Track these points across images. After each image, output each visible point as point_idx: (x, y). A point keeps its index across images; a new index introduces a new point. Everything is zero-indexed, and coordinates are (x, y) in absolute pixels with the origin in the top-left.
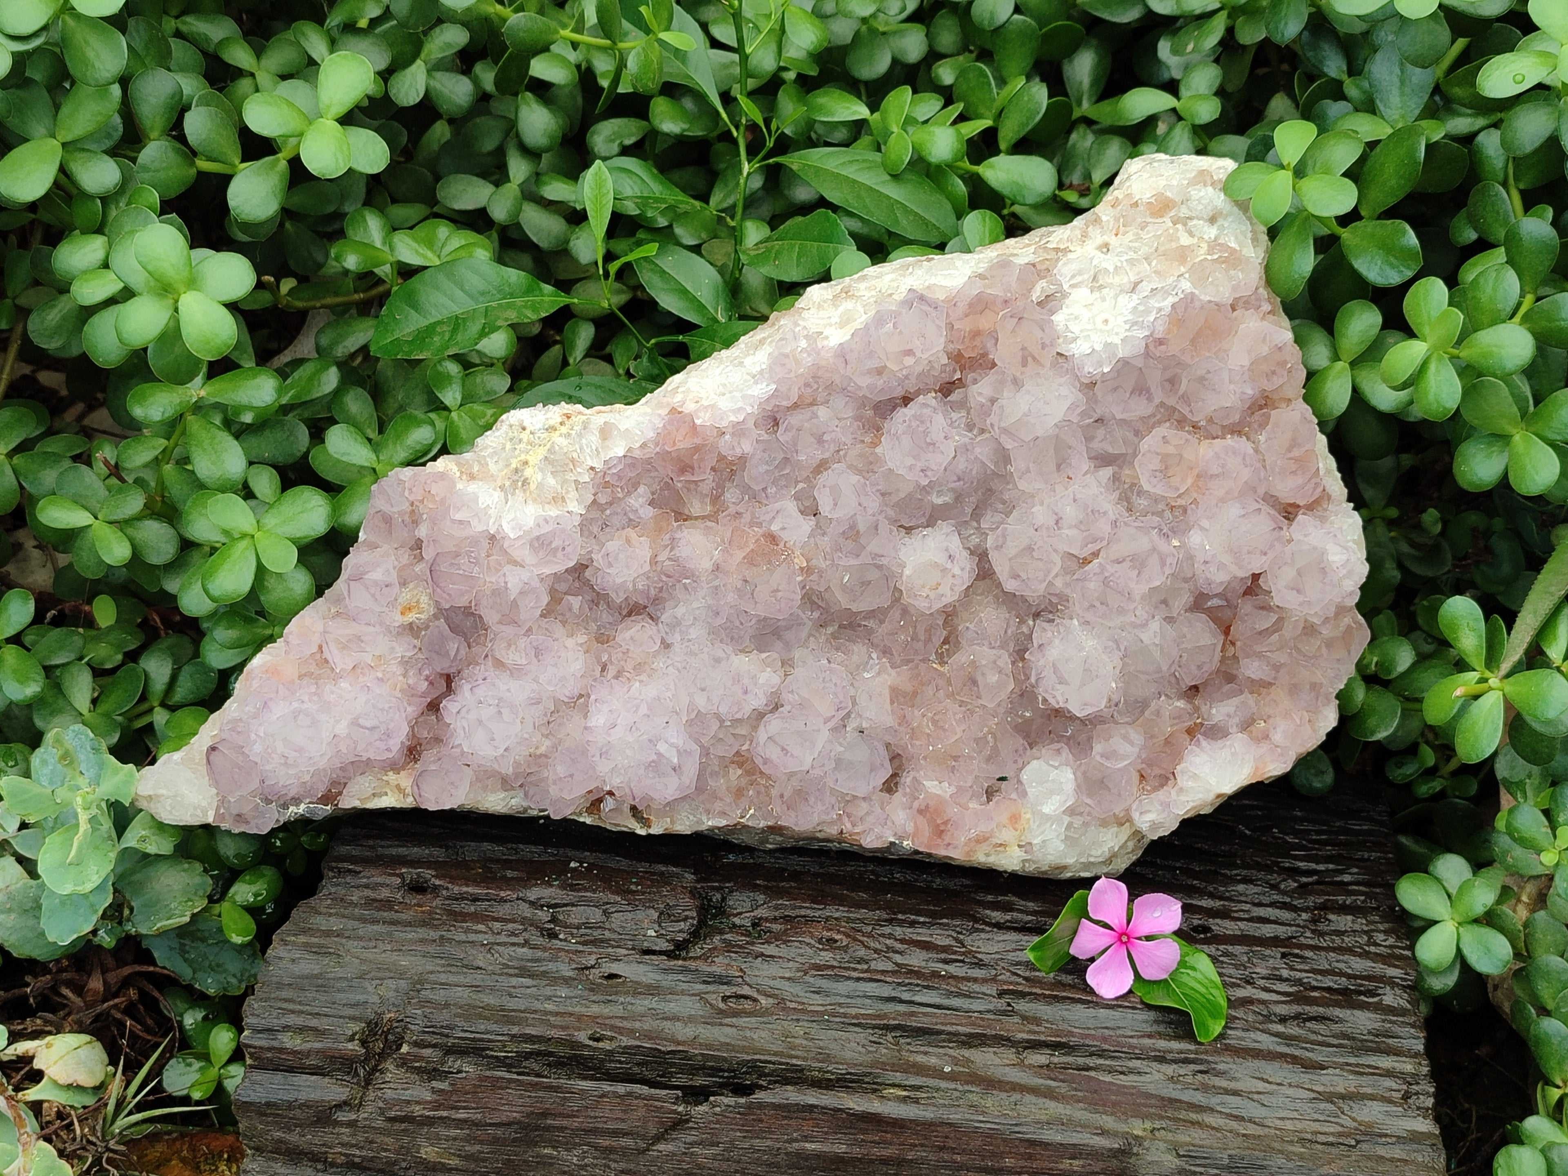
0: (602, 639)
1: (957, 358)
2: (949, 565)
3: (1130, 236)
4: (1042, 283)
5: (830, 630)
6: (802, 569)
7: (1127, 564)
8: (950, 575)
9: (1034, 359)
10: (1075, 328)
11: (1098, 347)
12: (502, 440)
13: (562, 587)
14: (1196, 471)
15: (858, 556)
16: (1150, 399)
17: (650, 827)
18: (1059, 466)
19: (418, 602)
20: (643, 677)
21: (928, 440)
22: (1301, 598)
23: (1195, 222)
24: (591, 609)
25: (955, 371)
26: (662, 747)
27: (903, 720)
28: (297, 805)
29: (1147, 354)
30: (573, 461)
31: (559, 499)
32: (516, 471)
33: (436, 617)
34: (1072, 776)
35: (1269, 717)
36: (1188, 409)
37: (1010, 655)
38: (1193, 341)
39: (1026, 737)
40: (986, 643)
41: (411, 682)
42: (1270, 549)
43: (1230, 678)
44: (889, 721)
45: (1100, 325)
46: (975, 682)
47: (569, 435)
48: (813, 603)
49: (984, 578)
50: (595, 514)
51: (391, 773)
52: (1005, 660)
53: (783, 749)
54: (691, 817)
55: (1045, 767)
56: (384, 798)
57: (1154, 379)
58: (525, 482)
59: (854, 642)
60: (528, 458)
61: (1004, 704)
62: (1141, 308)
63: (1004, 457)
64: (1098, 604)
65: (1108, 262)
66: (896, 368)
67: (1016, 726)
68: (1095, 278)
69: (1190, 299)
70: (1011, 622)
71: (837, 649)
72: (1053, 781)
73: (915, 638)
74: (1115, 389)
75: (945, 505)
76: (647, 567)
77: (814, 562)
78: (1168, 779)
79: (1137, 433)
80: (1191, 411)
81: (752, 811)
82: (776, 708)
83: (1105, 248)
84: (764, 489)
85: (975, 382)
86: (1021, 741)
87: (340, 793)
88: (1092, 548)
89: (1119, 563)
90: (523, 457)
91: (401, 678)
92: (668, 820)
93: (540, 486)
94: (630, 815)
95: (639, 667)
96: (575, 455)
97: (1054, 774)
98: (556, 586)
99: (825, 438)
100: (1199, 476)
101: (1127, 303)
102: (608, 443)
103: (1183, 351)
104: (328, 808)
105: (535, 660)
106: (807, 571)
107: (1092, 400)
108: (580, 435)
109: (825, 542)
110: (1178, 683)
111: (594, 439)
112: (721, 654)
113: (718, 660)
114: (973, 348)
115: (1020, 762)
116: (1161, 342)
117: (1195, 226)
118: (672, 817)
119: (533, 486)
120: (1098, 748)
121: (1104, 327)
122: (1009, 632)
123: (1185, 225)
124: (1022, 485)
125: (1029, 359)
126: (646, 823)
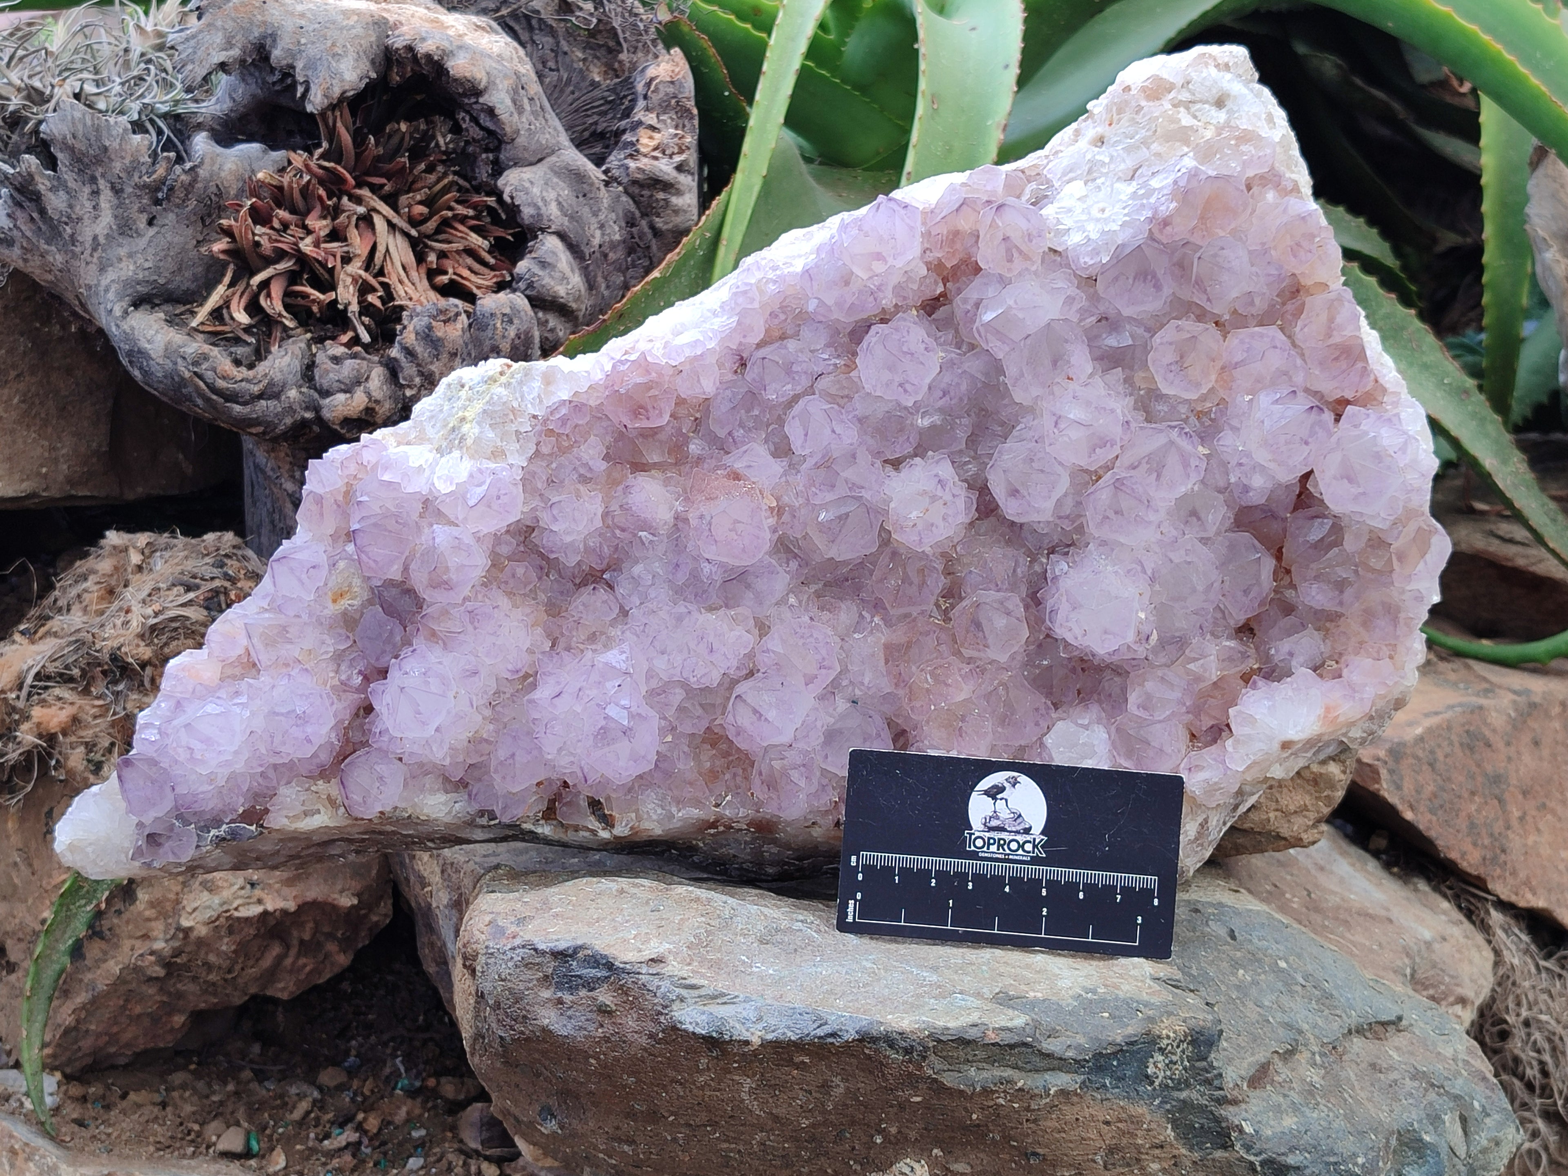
0: (554, 610)
1: (936, 268)
2: (939, 493)
3: (1124, 122)
4: (1033, 185)
5: (813, 588)
6: (771, 509)
7: (1144, 466)
8: (941, 502)
9: (1020, 252)
10: (1068, 222)
11: (1094, 236)
12: (439, 401)
13: (505, 550)
14: (1219, 364)
15: (833, 486)
16: (1158, 287)
17: (613, 826)
18: (1055, 363)
19: (350, 586)
20: (599, 646)
21: (905, 349)
22: (1354, 490)
23: (1198, 106)
24: (540, 578)
25: (936, 283)
26: (612, 711)
27: (900, 680)
28: (219, 827)
29: (1151, 237)
30: (513, 410)
31: (497, 454)
32: (453, 429)
33: (370, 602)
34: (1106, 736)
35: (1341, 654)
36: (1205, 297)
37: (1023, 600)
38: (1202, 218)
39: (1049, 694)
40: (992, 586)
41: (343, 677)
42: (1310, 436)
43: (1288, 609)
44: (886, 686)
45: (1095, 213)
46: (978, 625)
47: (510, 384)
48: (788, 550)
49: (987, 516)
50: (539, 467)
51: (321, 782)
52: (1016, 603)
53: (755, 711)
54: (659, 811)
55: (1073, 728)
56: (316, 816)
57: (1161, 266)
58: (462, 439)
59: (841, 599)
60: (467, 414)
61: (1019, 658)
62: (1142, 192)
63: (997, 368)
64: (1111, 514)
65: (1103, 155)
66: (865, 276)
67: (1034, 680)
68: (1090, 172)
69: (1193, 174)
70: (1021, 560)
71: (822, 608)
72: (1084, 744)
73: (906, 579)
74: (1116, 279)
75: (933, 427)
76: (598, 523)
77: (786, 499)
78: (1221, 730)
79: (1148, 330)
80: (1209, 300)
81: (729, 798)
82: (751, 674)
83: (1101, 141)
84: (730, 434)
85: (959, 291)
86: (1042, 701)
87: (267, 811)
88: (1104, 455)
89: (1134, 468)
90: (460, 414)
91: (332, 674)
92: (633, 815)
93: (477, 440)
94: (589, 812)
95: (592, 638)
96: (515, 404)
97: (1084, 737)
98: (498, 550)
99: (795, 368)
100: (1223, 368)
101: (1126, 189)
102: (552, 388)
103: (1192, 231)
104: (253, 828)
105: (470, 628)
106: (779, 511)
107: (1095, 298)
108: (521, 383)
109: (799, 481)
110: (1224, 618)
111: (537, 384)
112: (683, 610)
113: (679, 619)
114: (954, 254)
115: (1044, 725)
116: (1166, 223)
117: (1199, 110)
118: (637, 811)
119: (469, 442)
120: (1133, 698)
121: (1099, 215)
122: (1019, 570)
123: (1188, 109)
124: (1018, 396)
125: (1016, 255)
126: (608, 821)
